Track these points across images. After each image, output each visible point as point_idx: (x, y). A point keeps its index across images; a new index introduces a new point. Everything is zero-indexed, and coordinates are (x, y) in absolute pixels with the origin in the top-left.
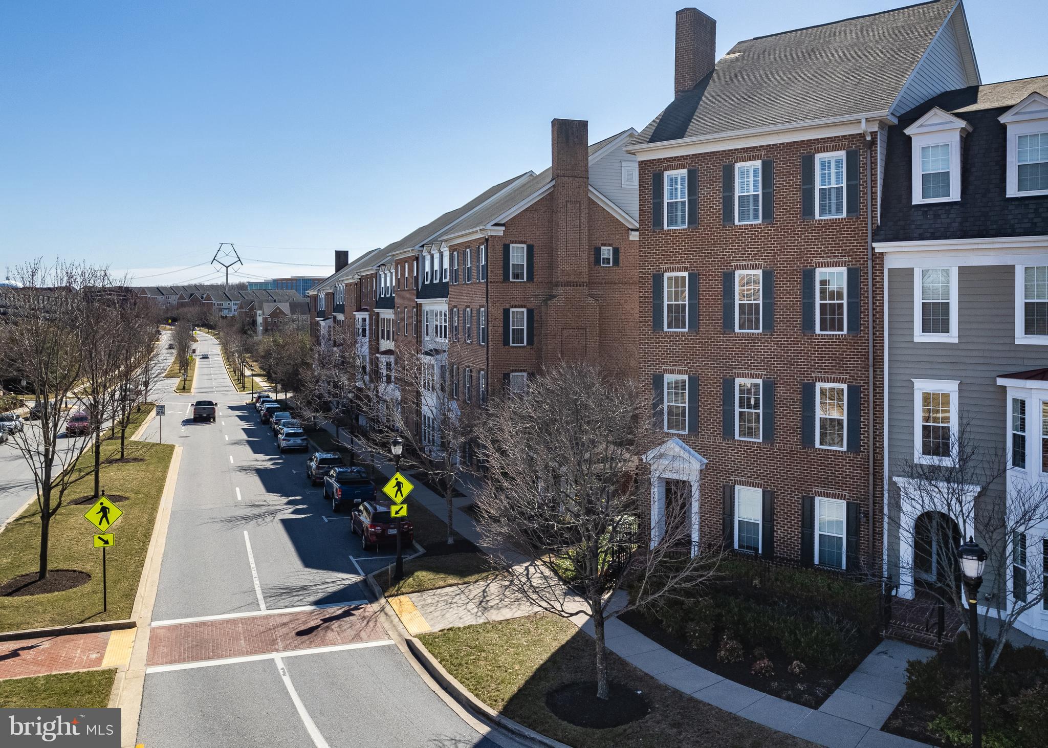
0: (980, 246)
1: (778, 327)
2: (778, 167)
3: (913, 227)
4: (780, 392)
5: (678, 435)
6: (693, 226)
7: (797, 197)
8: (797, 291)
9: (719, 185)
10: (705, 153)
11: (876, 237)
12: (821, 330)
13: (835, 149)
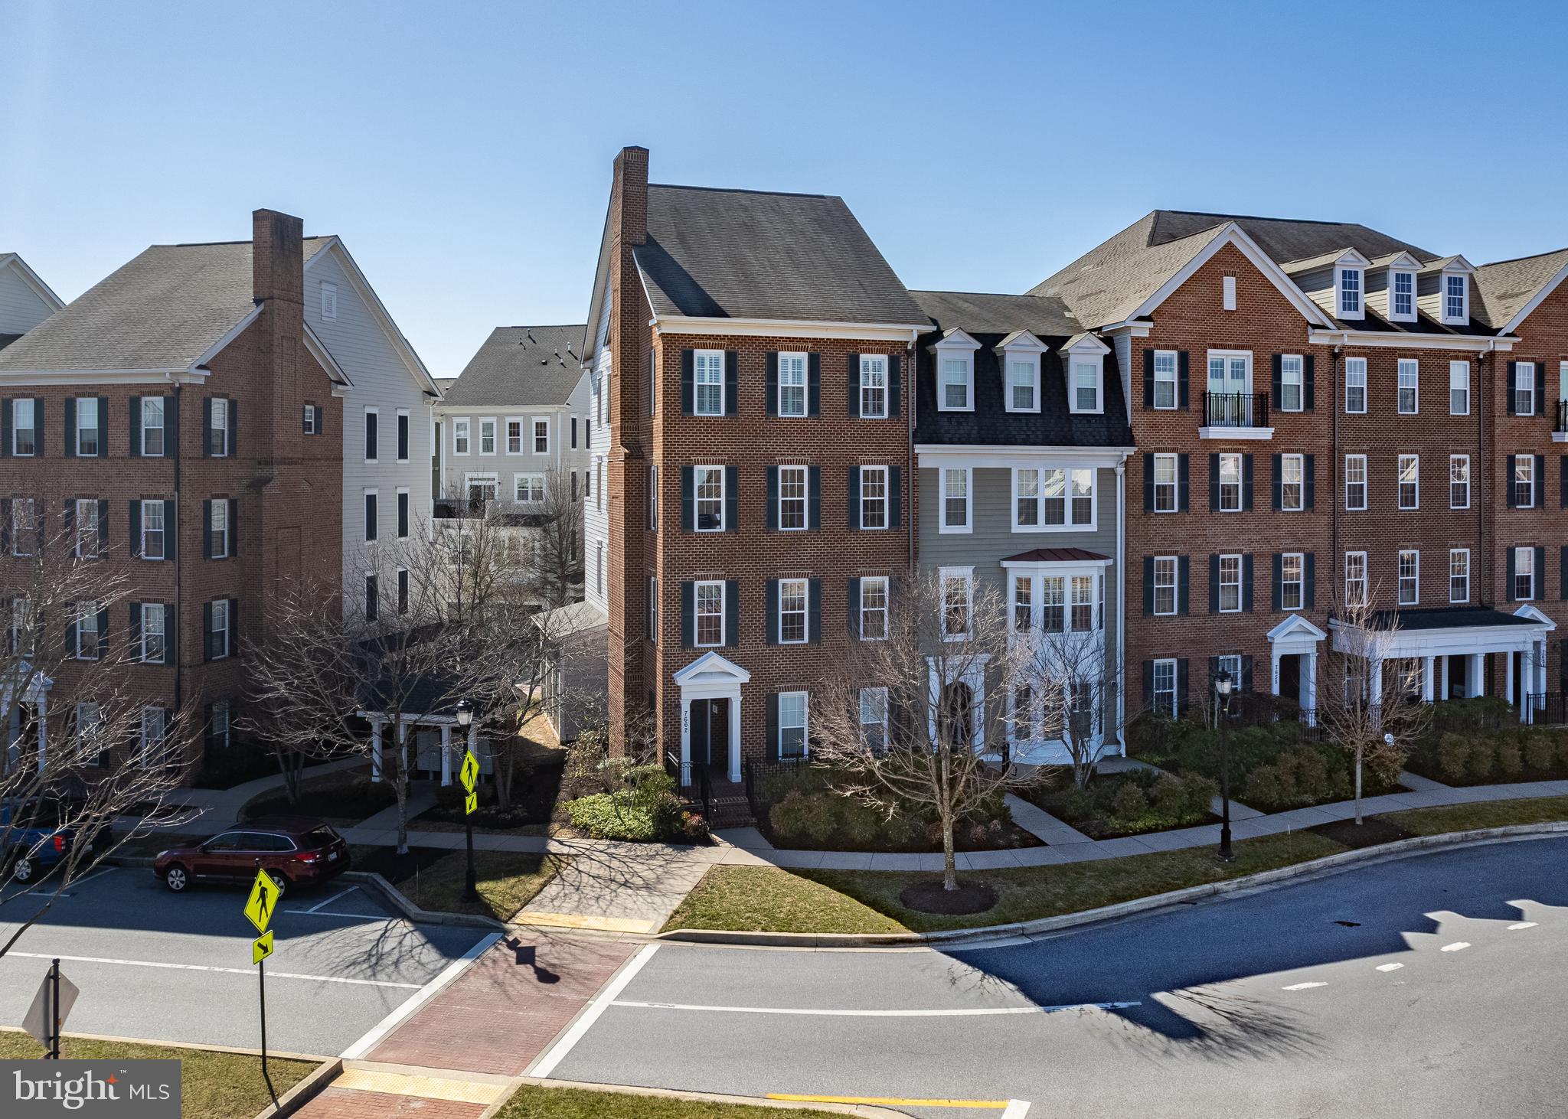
0: (994, 452)
1: (824, 524)
2: (825, 361)
3: (942, 431)
4: (827, 589)
5: (714, 649)
6: (732, 415)
7: (843, 394)
8: (844, 489)
9: (761, 373)
10: (746, 336)
11: (915, 439)
12: (864, 526)
13: (879, 351)
